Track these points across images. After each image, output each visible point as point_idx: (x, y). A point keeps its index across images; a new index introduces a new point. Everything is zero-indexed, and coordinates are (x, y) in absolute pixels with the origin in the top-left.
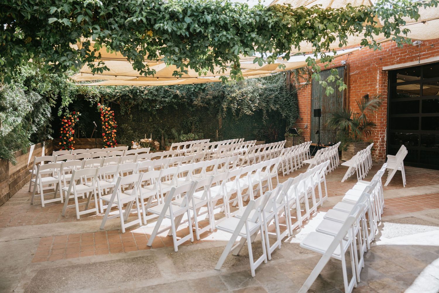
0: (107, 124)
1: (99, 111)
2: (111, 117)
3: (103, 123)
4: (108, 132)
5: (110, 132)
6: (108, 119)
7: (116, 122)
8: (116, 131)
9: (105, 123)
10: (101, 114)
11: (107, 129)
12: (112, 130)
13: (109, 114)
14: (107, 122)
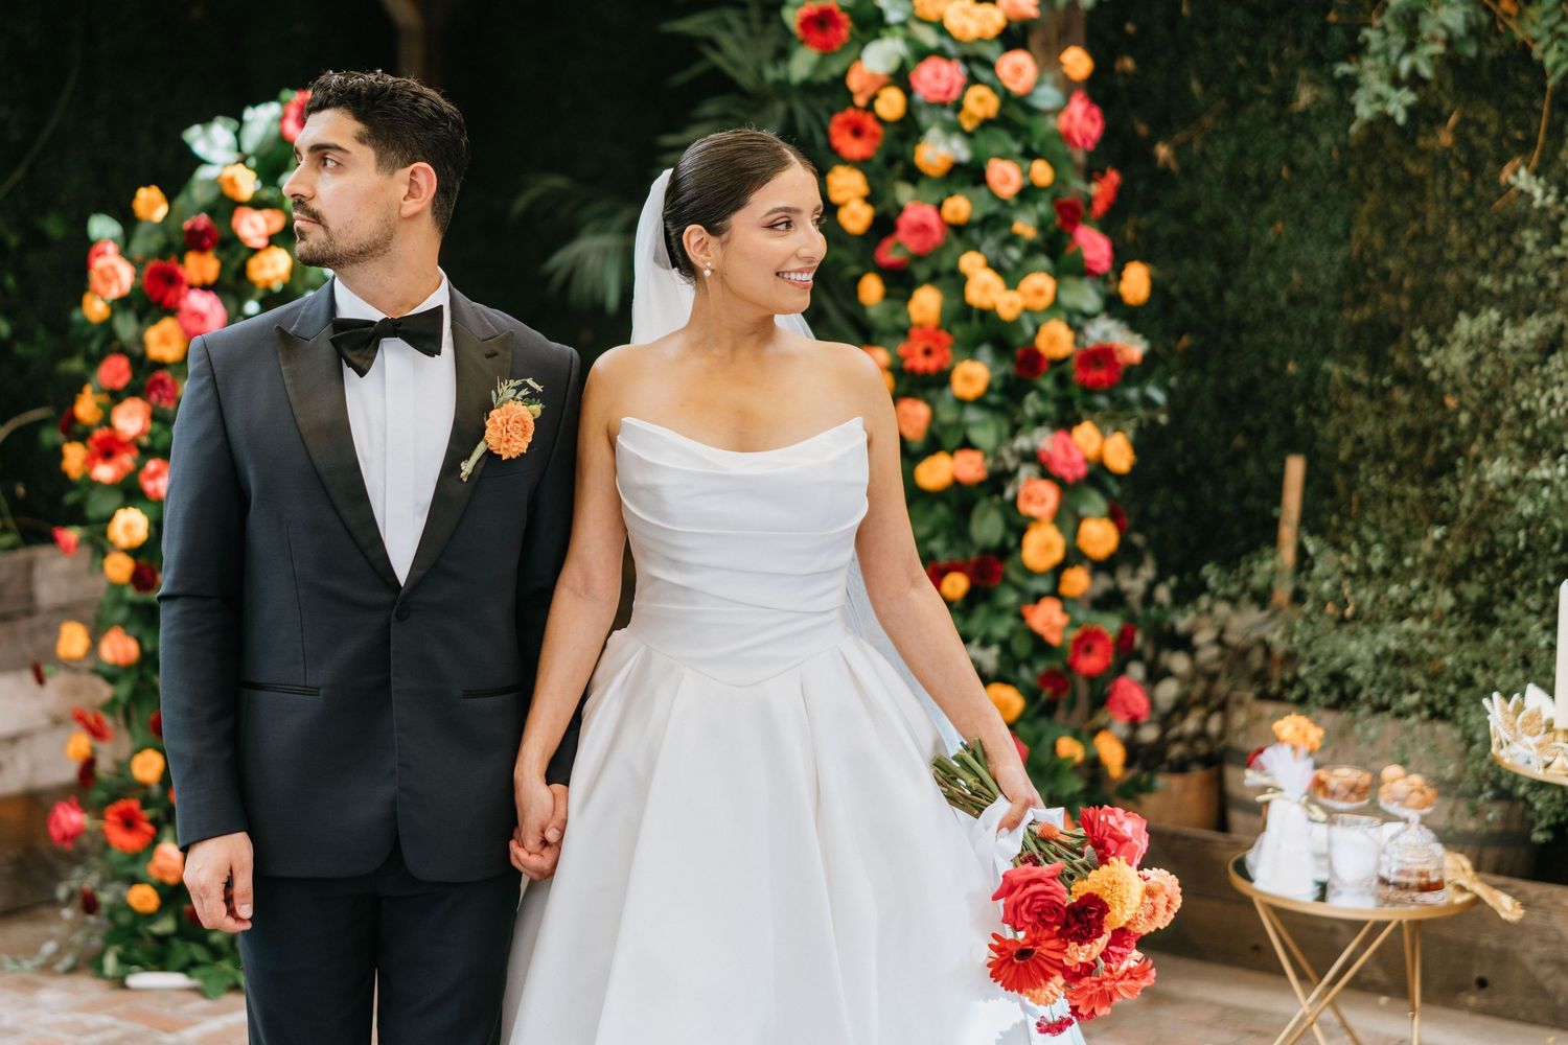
0: (927, 303)
1: (802, 64)
2: (1005, 176)
3: (871, 289)
4: (933, 473)
5: (969, 467)
6: (959, 207)
7: (1136, 282)
8: (1119, 453)
9: (900, 283)
10: (839, 118)
11: (931, 403)
12: (1040, 420)
13: (971, 116)
14: (934, 278)
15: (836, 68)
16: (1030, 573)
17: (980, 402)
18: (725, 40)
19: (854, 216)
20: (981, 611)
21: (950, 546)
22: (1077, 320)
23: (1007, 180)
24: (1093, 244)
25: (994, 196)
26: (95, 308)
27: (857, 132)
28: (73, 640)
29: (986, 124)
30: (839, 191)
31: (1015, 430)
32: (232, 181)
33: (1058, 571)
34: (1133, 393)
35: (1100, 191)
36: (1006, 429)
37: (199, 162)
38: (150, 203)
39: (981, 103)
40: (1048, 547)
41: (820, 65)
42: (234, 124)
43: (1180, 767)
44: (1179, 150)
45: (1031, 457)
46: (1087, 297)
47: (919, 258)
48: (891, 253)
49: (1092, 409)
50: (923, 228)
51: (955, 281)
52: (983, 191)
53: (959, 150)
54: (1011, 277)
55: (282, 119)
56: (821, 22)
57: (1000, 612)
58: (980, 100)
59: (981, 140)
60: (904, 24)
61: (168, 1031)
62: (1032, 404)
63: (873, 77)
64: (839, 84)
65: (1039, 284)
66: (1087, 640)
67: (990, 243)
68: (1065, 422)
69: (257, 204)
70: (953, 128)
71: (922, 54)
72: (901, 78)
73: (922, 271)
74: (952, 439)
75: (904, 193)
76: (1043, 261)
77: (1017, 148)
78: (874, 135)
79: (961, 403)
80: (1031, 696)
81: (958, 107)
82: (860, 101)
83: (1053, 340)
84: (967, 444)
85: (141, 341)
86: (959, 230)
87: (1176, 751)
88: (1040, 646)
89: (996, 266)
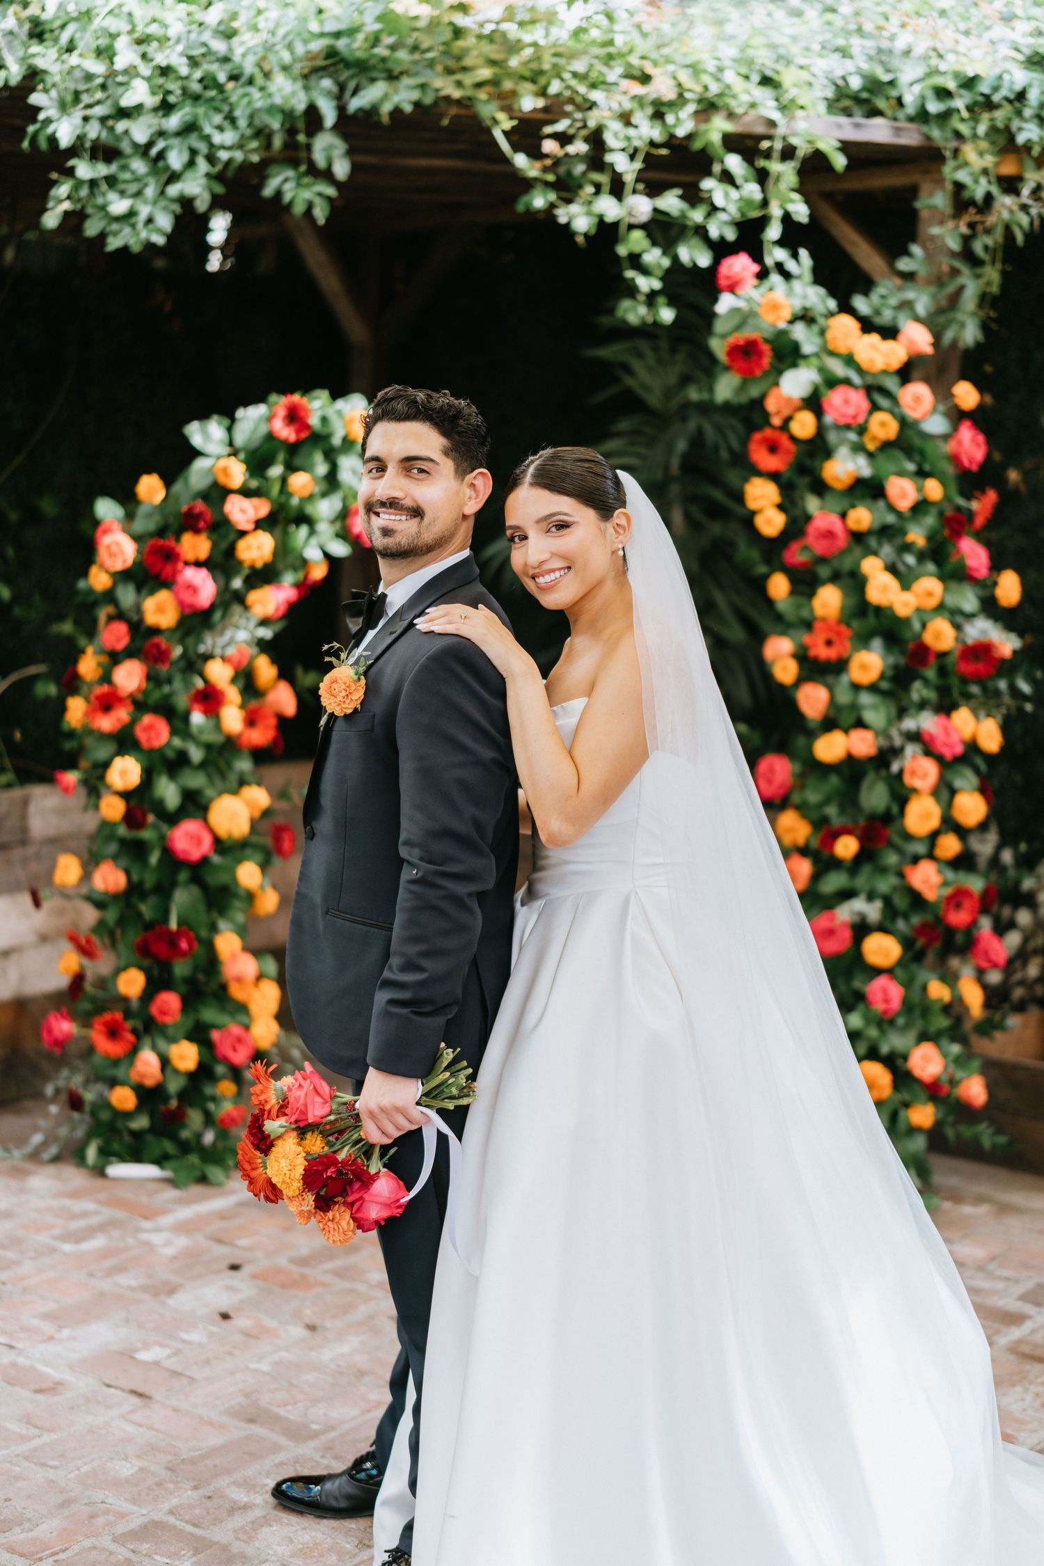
0: (829, 600)
1: (726, 388)
2: (903, 491)
3: (779, 586)
4: (830, 748)
5: (862, 744)
6: (862, 517)
7: (1009, 588)
8: (990, 736)
9: (805, 583)
10: (757, 436)
11: (831, 689)
12: (922, 705)
13: (874, 438)
14: (835, 578)
15: (755, 392)
16: (908, 837)
17: (873, 688)
18: (637, 366)
19: (769, 522)
20: (866, 870)
21: (842, 810)
22: (958, 618)
23: (904, 495)
24: (973, 553)
25: (891, 508)
26: (99, 580)
27: (773, 448)
28: (68, 870)
29: (886, 446)
30: (755, 499)
31: (902, 712)
32: (225, 470)
33: (934, 836)
34: (1002, 685)
35: (982, 506)
36: (893, 711)
37: (196, 453)
38: (150, 488)
39: (883, 426)
40: (927, 816)
41: (742, 388)
42: (226, 422)
43: (1020, 1007)
44: (1026, 475)
45: (915, 737)
46: (968, 600)
47: (822, 560)
48: (798, 555)
49: (968, 697)
50: (829, 534)
51: (855, 583)
52: (881, 504)
53: (861, 469)
54: (905, 579)
55: (270, 419)
56: (745, 353)
57: (883, 870)
58: (883, 424)
59: (881, 458)
60: (817, 355)
61: (146, 1218)
62: (918, 691)
63: (789, 400)
64: (758, 405)
65: (930, 587)
66: (958, 897)
67: (887, 550)
68: (945, 707)
69: (246, 492)
70: (858, 448)
71: (832, 382)
72: (813, 403)
73: (824, 572)
74: (847, 719)
75: (812, 504)
76: (931, 567)
77: (911, 467)
78: (788, 452)
79: (856, 687)
80: (907, 943)
81: (862, 430)
82: (776, 421)
83: (938, 635)
84: (860, 724)
85: (138, 608)
86: (858, 537)
87: (1018, 993)
88: (917, 900)
89: (892, 569)
